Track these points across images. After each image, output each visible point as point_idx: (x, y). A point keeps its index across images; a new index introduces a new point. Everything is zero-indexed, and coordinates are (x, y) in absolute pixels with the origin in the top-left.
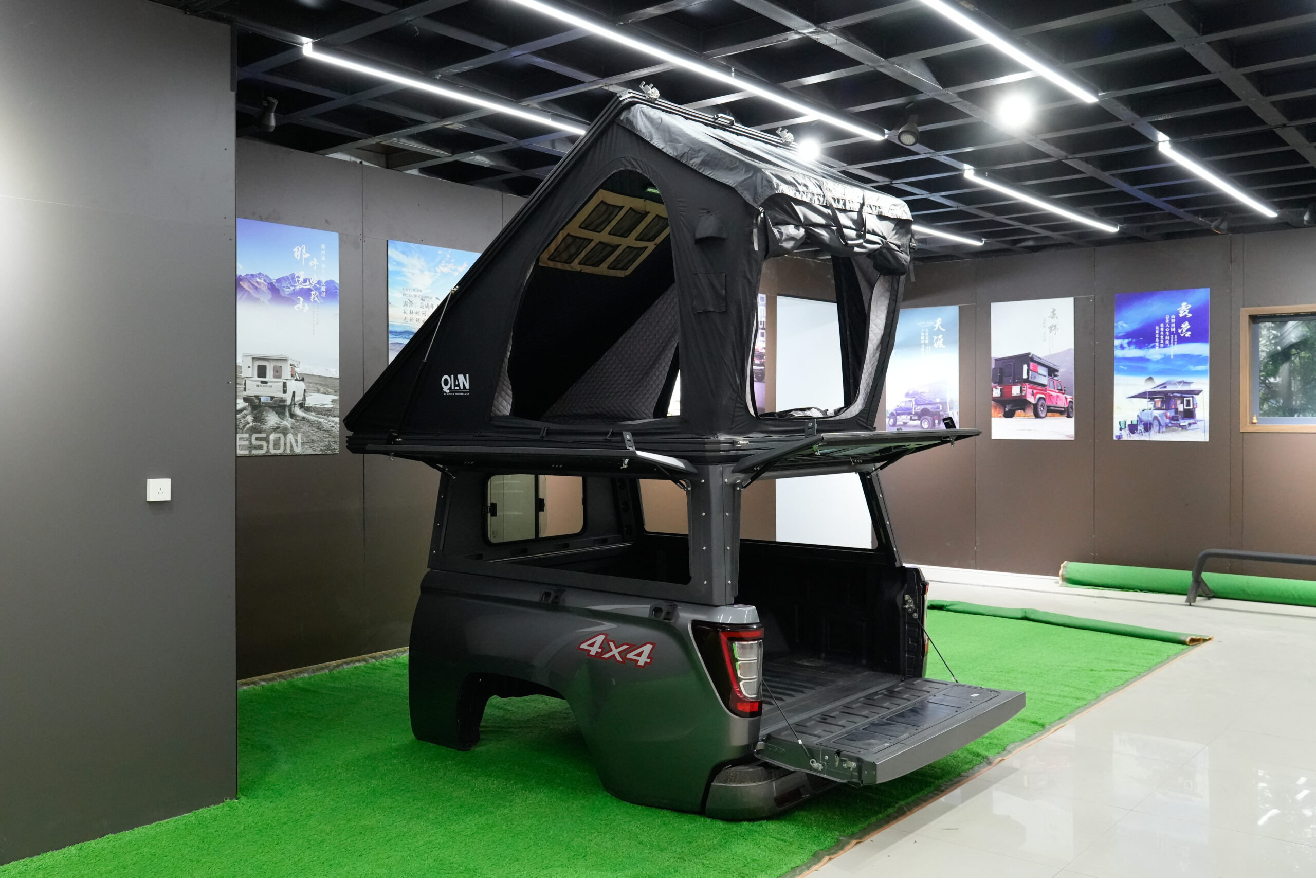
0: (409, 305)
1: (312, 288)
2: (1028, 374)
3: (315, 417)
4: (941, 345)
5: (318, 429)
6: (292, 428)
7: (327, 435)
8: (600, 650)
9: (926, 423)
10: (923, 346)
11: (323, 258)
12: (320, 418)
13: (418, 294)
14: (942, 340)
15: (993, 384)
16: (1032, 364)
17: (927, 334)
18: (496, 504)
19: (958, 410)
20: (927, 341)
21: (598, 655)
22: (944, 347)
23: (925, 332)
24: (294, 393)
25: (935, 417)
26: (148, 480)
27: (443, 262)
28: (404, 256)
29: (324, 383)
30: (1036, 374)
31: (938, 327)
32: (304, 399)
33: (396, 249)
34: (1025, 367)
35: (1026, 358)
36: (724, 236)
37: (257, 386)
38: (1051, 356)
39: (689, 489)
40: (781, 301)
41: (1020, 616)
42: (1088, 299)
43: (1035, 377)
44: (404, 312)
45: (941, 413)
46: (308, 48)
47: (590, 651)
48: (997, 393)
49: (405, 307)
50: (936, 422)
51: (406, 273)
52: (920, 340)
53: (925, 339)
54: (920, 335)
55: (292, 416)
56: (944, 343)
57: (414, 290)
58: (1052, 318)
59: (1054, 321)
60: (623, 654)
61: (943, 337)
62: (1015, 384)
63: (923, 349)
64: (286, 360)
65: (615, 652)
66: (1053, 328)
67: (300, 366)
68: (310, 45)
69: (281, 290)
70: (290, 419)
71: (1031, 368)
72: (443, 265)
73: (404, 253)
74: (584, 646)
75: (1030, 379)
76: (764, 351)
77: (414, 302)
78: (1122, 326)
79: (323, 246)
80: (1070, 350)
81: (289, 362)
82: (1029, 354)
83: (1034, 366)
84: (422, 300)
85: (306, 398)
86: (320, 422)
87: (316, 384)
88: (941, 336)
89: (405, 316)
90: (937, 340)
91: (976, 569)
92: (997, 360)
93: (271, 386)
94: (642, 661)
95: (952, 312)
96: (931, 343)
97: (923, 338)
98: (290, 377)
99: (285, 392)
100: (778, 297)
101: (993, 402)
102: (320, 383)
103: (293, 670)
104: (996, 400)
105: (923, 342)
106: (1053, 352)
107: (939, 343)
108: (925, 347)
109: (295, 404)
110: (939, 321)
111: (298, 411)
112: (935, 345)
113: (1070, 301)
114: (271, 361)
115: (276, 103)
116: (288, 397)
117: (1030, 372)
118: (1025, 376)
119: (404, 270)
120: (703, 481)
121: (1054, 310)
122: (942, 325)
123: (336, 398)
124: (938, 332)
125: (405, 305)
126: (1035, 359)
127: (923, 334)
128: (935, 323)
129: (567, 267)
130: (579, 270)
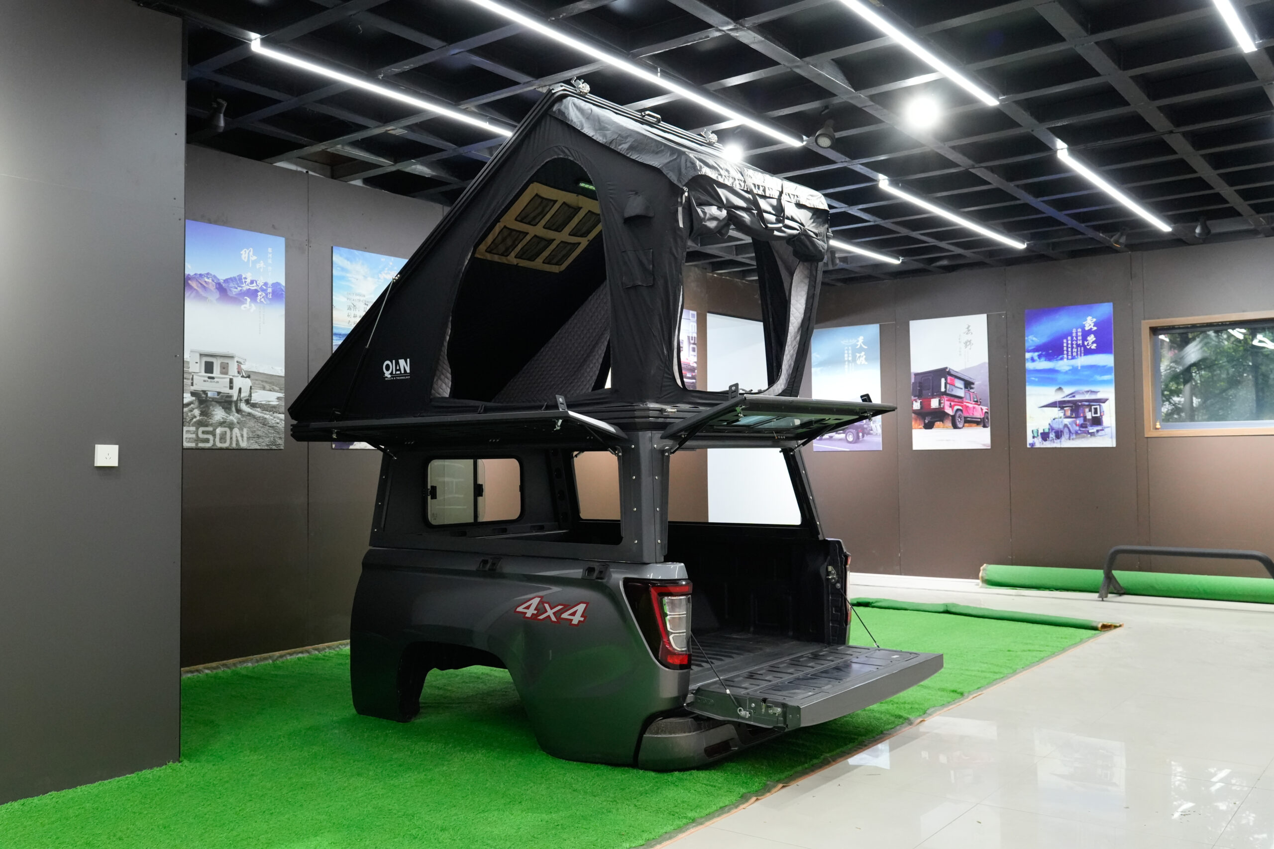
0: (352, 309)
1: (258, 289)
2: (946, 387)
3: (261, 413)
4: (864, 362)
5: (264, 425)
6: (238, 423)
7: (273, 431)
8: (535, 612)
9: (851, 436)
10: (847, 363)
11: (270, 261)
12: (265, 414)
13: (362, 298)
14: (864, 357)
15: (913, 398)
16: (949, 377)
17: (850, 352)
18: (436, 487)
19: (880, 423)
20: (850, 359)
21: (534, 617)
22: (866, 363)
23: (848, 350)
24: (240, 389)
25: (859, 430)
26: (96, 445)
27: (386, 269)
28: (349, 263)
29: (270, 381)
30: (953, 387)
31: (861, 345)
32: (250, 395)
33: (341, 255)
34: (943, 381)
35: (944, 373)
36: (651, 214)
37: (205, 381)
38: (967, 370)
39: (620, 454)
40: (711, 319)
41: (941, 610)
42: (1000, 315)
43: (952, 390)
44: (348, 316)
45: (865, 426)
46: (256, 44)
47: (526, 613)
48: (917, 406)
49: (349, 311)
50: (861, 434)
51: (350, 279)
52: (844, 357)
53: (848, 357)
54: (844, 353)
55: (239, 411)
56: (866, 359)
57: (357, 295)
58: (967, 334)
59: (969, 337)
60: (558, 615)
61: (865, 355)
62: (933, 397)
63: (846, 366)
64: (232, 357)
65: (550, 613)
66: (968, 343)
67: (247, 363)
68: (259, 41)
69: (228, 290)
70: (236, 414)
71: (949, 381)
72: (386, 272)
73: (348, 259)
74: (520, 609)
75: (948, 392)
76: (695, 365)
77: (357, 306)
78: (1032, 340)
79: (270, 250)
80: (984, 363)
81: (236, 359)
82: (946, 368)
83: (951, 380)
84: (365, 304)
85: (252, 395)
86: (266, 418)
87: (262, 381)
88: (863, 353)
89: (349, 319)
90: (860, 357)
91: (901, 574)
92: (916, 375)
93: (218, 382)
94: (576, 620)
95: (872, 331)
96: (854, 360)
97: (846, 355)
98: (236, 374)
99: (231, 388)
100: (708, 314)
101: (913, 415)
102: (266, 381)
103: (237, 659)
104: (916, 412)
105: (846, 359)
106: (968, 366)
107: (862, 360)
108: (848, 365)
109: (241, 400)
110: (861, 339)
111: (244, 407)
112: (858, 362)
113: (983, 318)
114: (218, 358)
115: (226, 105)
116: (234, 393)
117: (948, 386)
118: (943, 389)
119: (348, 275)
120: (633, 446)
121: (969, 326)
122: (864, 343)
123: (281, 395)
124: (861, 349)
125: (349, 308)
126: (952, 373)
127: (846, 352)
128: (858, 341)
129: (504, 260)
130: (515, 264)
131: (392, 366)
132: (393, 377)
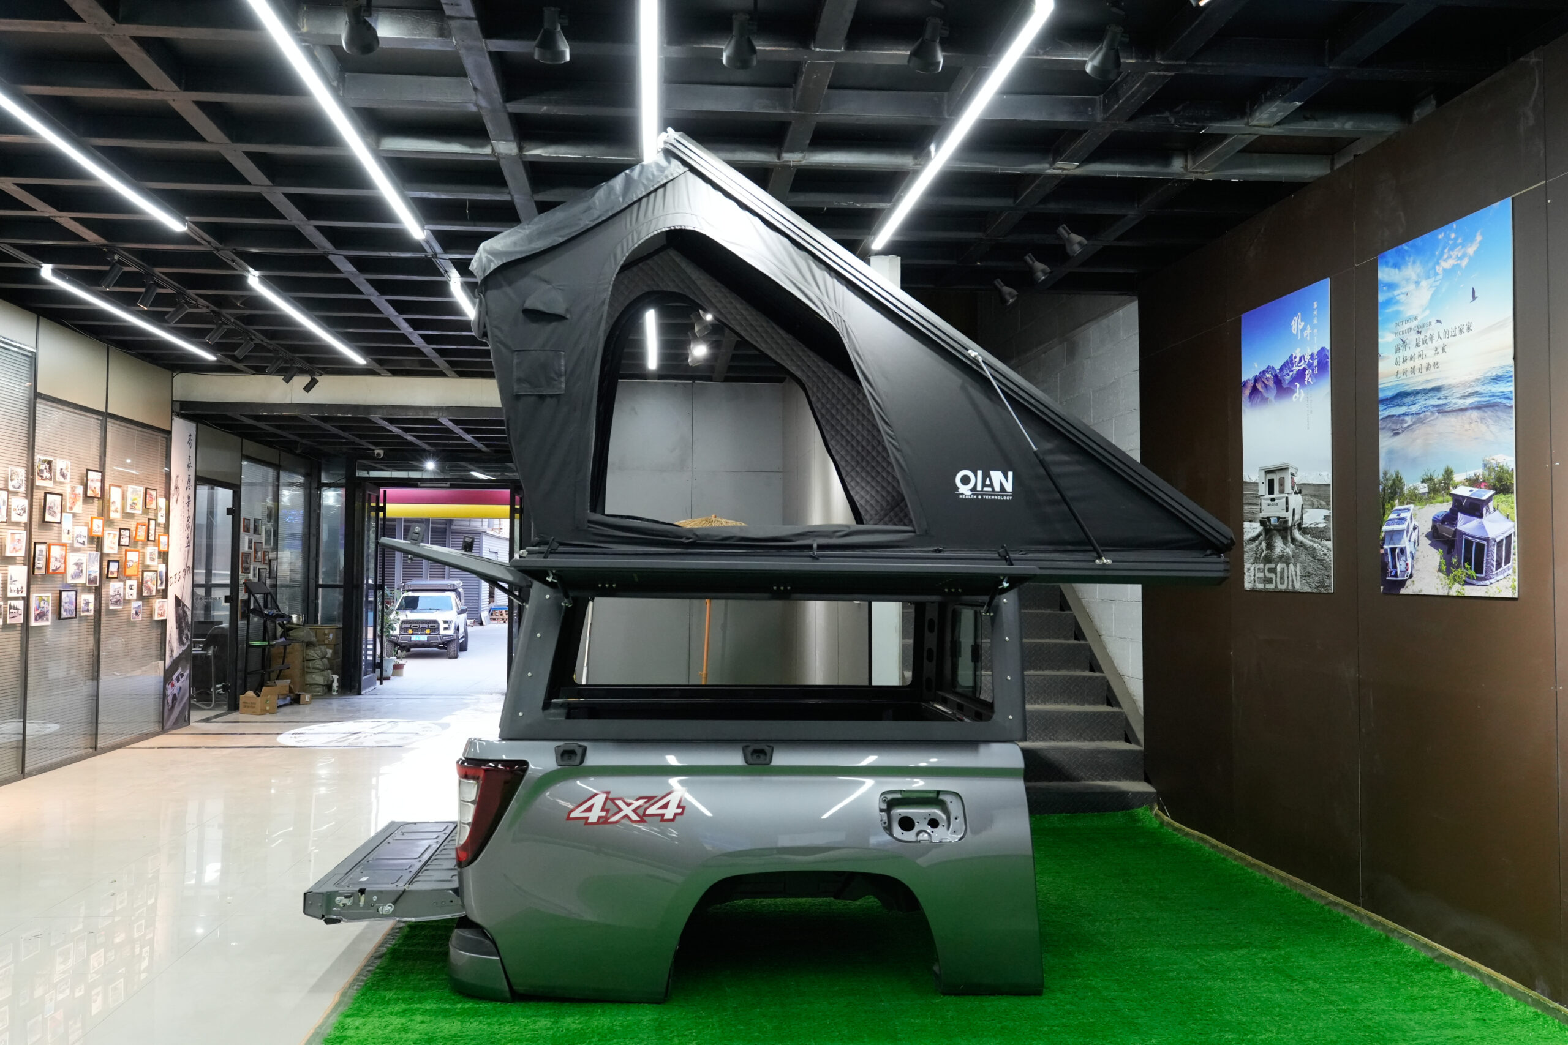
0: (1401, 349)
1: (1306, 367)
3: (1311, 541)
5: (1313, 558)
6: (1293, 556)
7: (1321, 567)
11: (1315, 321)
12: (1314, 542)
24: (1294, 509)
29: (1317, 494)
32: (1302, 518)
37: (1269, 505)
55: (1293, 540)
64: (1286, 469)
67: (1298, 473)
69: (1282, 380)
70: (1291, 545)
77: (1407, 342)
79: (1315, 305)
81: (1290, 470)
84: (1418, 333)
85: (1304, 516)
86: (1315, 548)
87: (1311, 495)
93: (1277, 504)
98: (1291, 491)
99: (1287, 510)
102: (1312, 493)
109: (1295, 525)
111: (1298, 535)
114: (1277, 472)
116: (1289, 516)
123: (1326, 512)
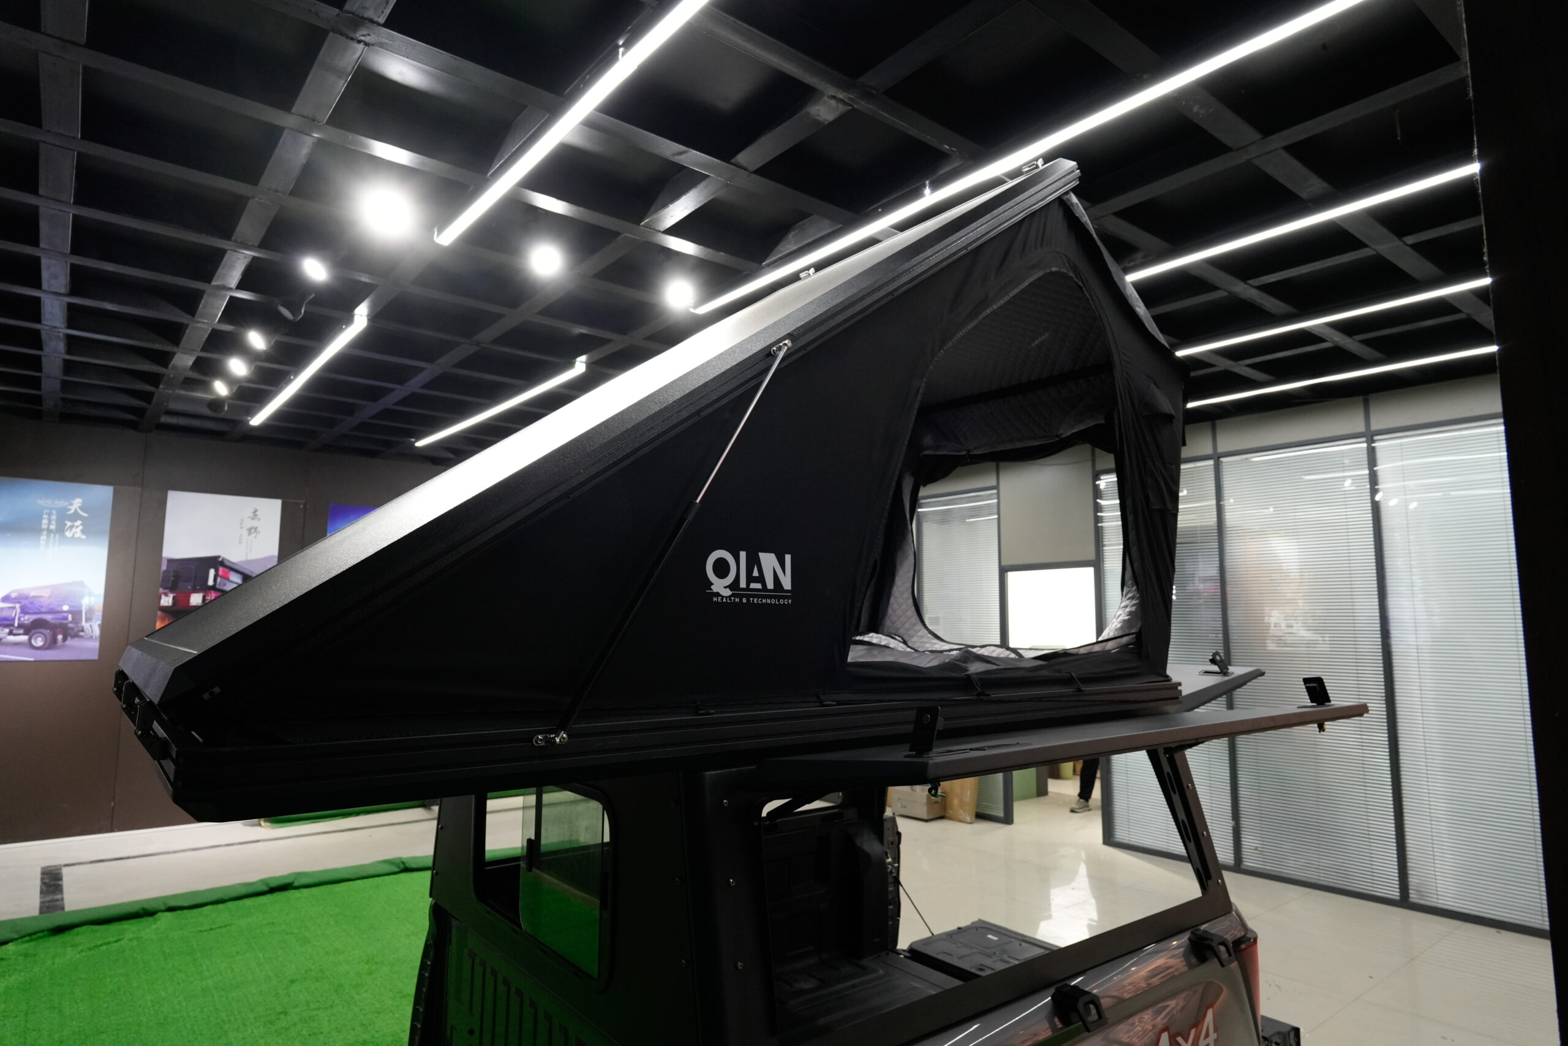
2: (215, 580)
4: (79, 534)
9: (40, 639)
10: (45, 532)
14: (81, 527)
15: (161, 590)
16: (221, 569)
17: (54, 517)
19: (99, 622)
20: (53, 527)
22: (84, 537)
23: (50, 514)
25: (58, 630)
30: (227, 582)
31: (76, 510)
34: (212, 572)
35: (215, 562)
38: (248, 562)
42: (299, 504)
43: (225, 585)
45: (70, 625)
48: (167, 601)
50: (60, 637)
52: (41, 523)
53: (49, 523)
54: (41, 518)
56: (83, 531)
58: (252, 519)
59: (254, 523)
61: (82, 525)
62: (195, 591)
63: (44, 537)
66: (253, 530)
71: (220, 573)
75: (217, 586)
80: (272, 557)
82: (219, 557)
83: (224, 571)
88: (79, 523)
90: (71, 527)
91: (112, 830)
92: (171, 561)
95: (103, 494)
96: (61, 529)
97: (45, 522)
101: (159, 613)
104: (164, 609)
105: (44, 526)
106: (252, 556)
107: (76, 530)
108: (48, 535)
110: (77, 503)
112: (68, 534)
113: (278, 503)
117: (219, 579)
118: (211, 582)
121: (256, 511)
122: (82, 508)
124: (75, 517)
126: (227, 563)
127: (45, 516)
128: (71, 504)
131: (738, 565)
132: (741, 597)
